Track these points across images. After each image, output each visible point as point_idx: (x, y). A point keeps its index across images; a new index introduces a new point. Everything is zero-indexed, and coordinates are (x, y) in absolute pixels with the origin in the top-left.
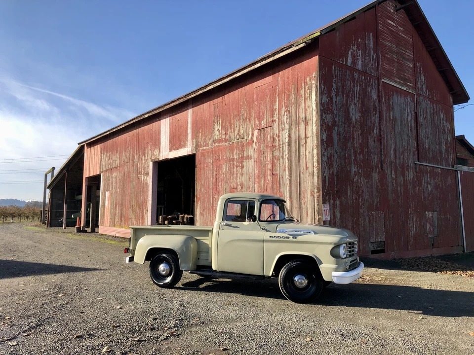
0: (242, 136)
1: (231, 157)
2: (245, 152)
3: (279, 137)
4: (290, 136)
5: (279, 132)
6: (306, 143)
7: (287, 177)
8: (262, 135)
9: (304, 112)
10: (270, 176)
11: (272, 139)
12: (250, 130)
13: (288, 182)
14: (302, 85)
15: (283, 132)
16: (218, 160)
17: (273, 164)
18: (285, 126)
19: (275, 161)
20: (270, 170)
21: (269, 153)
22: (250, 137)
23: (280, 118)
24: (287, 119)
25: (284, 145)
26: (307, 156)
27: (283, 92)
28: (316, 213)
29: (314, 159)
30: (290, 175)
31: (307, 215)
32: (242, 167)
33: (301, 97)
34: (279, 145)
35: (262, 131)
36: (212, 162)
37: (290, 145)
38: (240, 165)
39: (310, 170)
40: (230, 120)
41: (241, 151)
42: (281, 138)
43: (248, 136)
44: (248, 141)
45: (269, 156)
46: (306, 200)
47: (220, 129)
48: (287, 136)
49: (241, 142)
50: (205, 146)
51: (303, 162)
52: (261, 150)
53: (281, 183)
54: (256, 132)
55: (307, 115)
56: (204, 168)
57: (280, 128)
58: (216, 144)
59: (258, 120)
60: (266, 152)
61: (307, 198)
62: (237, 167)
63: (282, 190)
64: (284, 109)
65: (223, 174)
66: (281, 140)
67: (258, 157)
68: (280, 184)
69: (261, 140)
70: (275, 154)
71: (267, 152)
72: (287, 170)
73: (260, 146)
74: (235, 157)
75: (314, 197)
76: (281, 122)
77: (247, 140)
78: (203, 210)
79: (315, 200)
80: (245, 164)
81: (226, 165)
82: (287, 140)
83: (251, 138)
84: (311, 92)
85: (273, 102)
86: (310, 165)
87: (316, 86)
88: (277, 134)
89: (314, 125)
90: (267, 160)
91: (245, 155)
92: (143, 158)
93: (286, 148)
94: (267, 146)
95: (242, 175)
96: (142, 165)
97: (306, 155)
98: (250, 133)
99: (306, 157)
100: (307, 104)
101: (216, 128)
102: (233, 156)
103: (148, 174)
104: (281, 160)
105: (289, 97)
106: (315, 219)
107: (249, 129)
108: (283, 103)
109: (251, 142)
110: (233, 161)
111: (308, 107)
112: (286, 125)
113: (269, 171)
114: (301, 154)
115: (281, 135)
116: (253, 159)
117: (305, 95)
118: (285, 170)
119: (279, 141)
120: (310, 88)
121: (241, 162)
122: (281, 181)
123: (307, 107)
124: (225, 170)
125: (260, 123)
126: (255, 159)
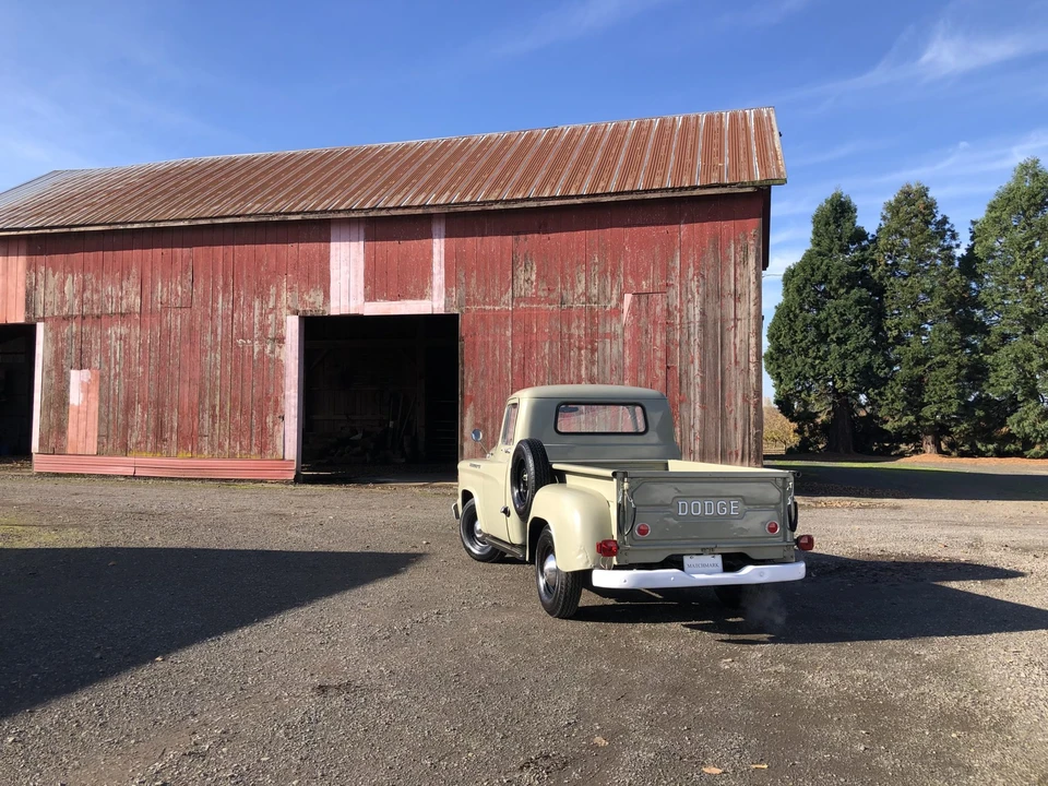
0: (594, 299)
1: (565, 330)
2: (600, 327)
3: (680, 311)
4: (703, 313)
5: (681, 303)
6: (736, 326)
7: (697, 372)
8: (643, 304)
9: (733, 281)
10: (661, 368)
11: (665, 313)
12: (615, 292)
13: (698, 380)
14: (729, 241)
15: (691, 305)
16: (527, 331)
17: (667, 351)
18: (693, 297)
19: (672, 347)
20: (661, 360)
21: (659, 334)
22: (614, 303)
23: (683, 282)
24: (698, 287)
25: (692, 325)
26: (738, 346)
27: (689, 246)
28: (752, 426)
29: (751, 352)
30: (703, 370)
31: (736, 428)
32: (594, 350)
33: (728, 259)
34: (681, 324)
35: (644, 298)
36: (509, 333)
37: (703, 324)
38: (589, 347)
39: (742, 366)
40: (562, 268)
41: (591, 323)
42: (684, 313)
43: (609, 302)
44: (608, 309)
45: (658, 337)
46: (733, 407)
47: (534, 277)
48: (697, 311)
49: (592, 308)
50: (490, 305)
51: (730, 353)
52: (639, 328)
53: (684, 382)
54: (628, 298)
55: (739, 288)
56: (486, 344)
57: (684, 299)
58: (522, 305)
59: (633, 278)
60: (651, 330)
61: (736, 405)
62: (580, 349)
63: (684, 391)
64: (691, 270)
65: (543, 358)
66: (685, 317)
67: (634, 338)
68: (681, 383)
69: (640, 310)
70: (671, 337)
71: (655, 331)
72: (697, 362)
73: (638, 320)
74: (575, 331)
75: (749, 404)
76: (685, 289)
77: (605, 307)
78: (485, 420)
79: (752, 409)
80: (600, 346)
81: (551, 343)
82: (698, 318)
83: (617, 305)
84: (746, 256)
85: (668, 256)
86: (742, 360)
87: (758, 250)
88: (676, 307)
89: (752, 304)
90: (655, 344)
91: (600, 331)
92: (257, 304)
93: (695, 329)
94: (655, 323)
95: (593, 363)
96: (250, 318)
97: (735, 345)
98: (614, 296)
99: (735, 348)
100: (738, 271)
101: (522, 276)
102: (569, 329)
103: (280, 340)
104: (685, 347)
105: (702, 254)
106: (750, 434)
107: (612, 290)
108: (691, 261)
109: (617, 311)
110: (569, 339)
111: (741, 275)
112: (696, 296)
113: (658, 363)
114: (726, 341)
115: (685, 308)
116: (621, 340)
117: (735, 257)
118: (693, 362)
119: (681, 317)
120: (745, 249)
121: (592, 342)
122: (684, 377)
123: (738, 275)
124: (547, 351)
125: (638, 284)
126: (627, 340)
